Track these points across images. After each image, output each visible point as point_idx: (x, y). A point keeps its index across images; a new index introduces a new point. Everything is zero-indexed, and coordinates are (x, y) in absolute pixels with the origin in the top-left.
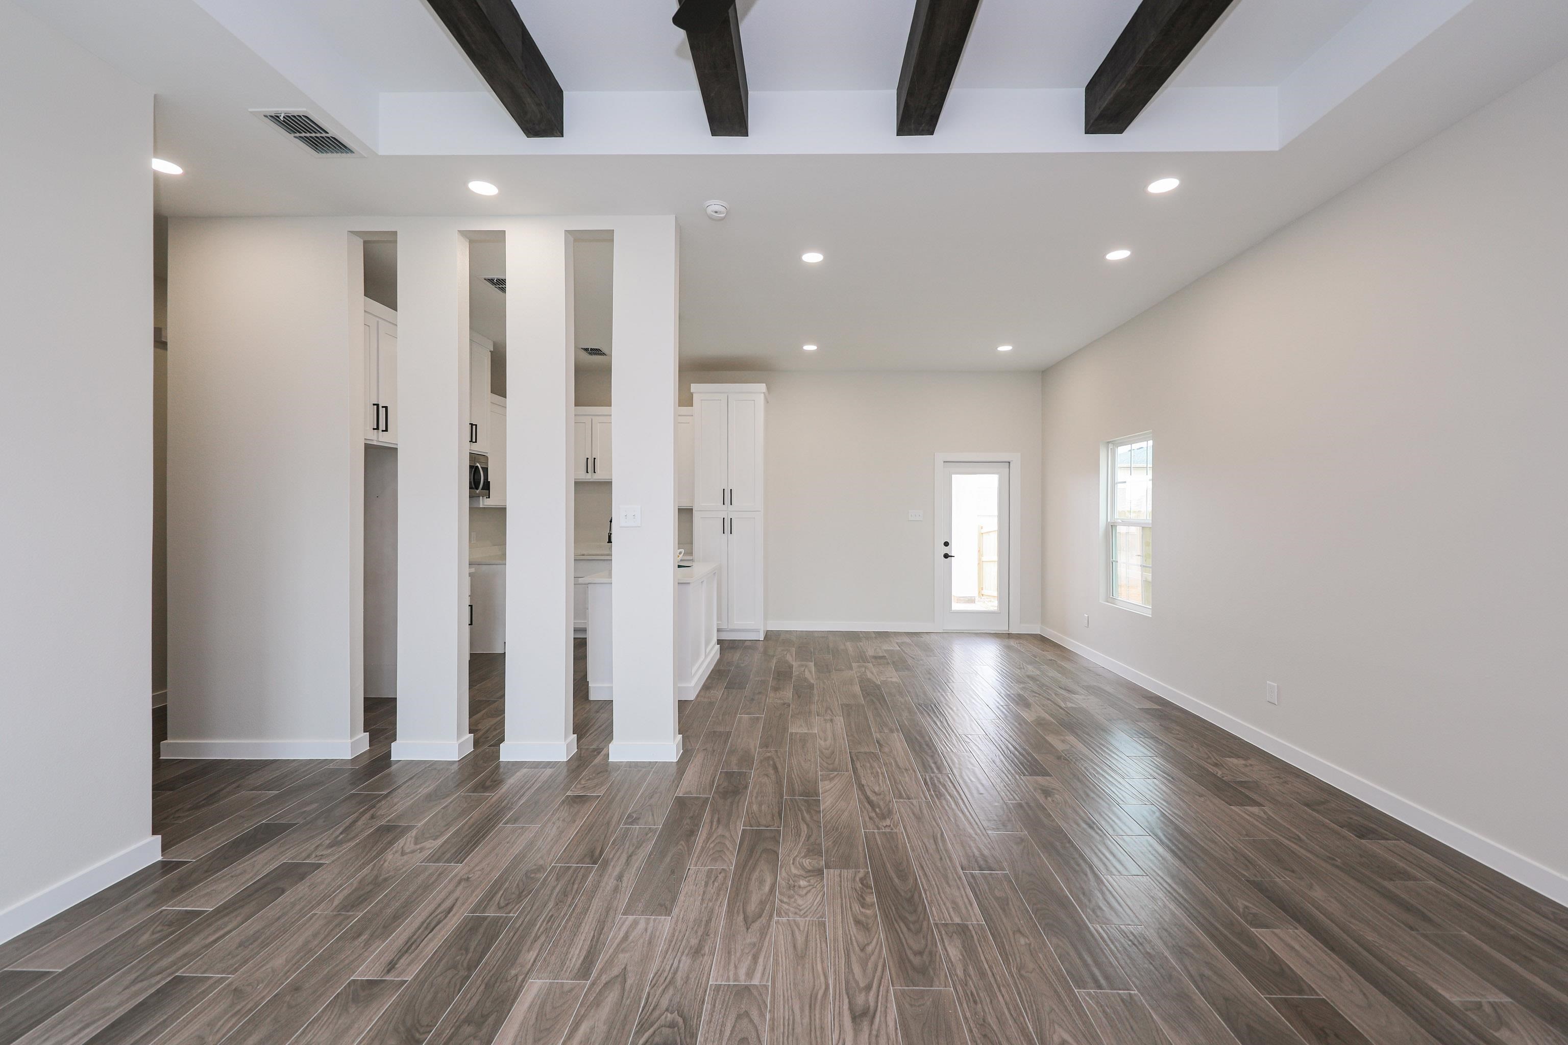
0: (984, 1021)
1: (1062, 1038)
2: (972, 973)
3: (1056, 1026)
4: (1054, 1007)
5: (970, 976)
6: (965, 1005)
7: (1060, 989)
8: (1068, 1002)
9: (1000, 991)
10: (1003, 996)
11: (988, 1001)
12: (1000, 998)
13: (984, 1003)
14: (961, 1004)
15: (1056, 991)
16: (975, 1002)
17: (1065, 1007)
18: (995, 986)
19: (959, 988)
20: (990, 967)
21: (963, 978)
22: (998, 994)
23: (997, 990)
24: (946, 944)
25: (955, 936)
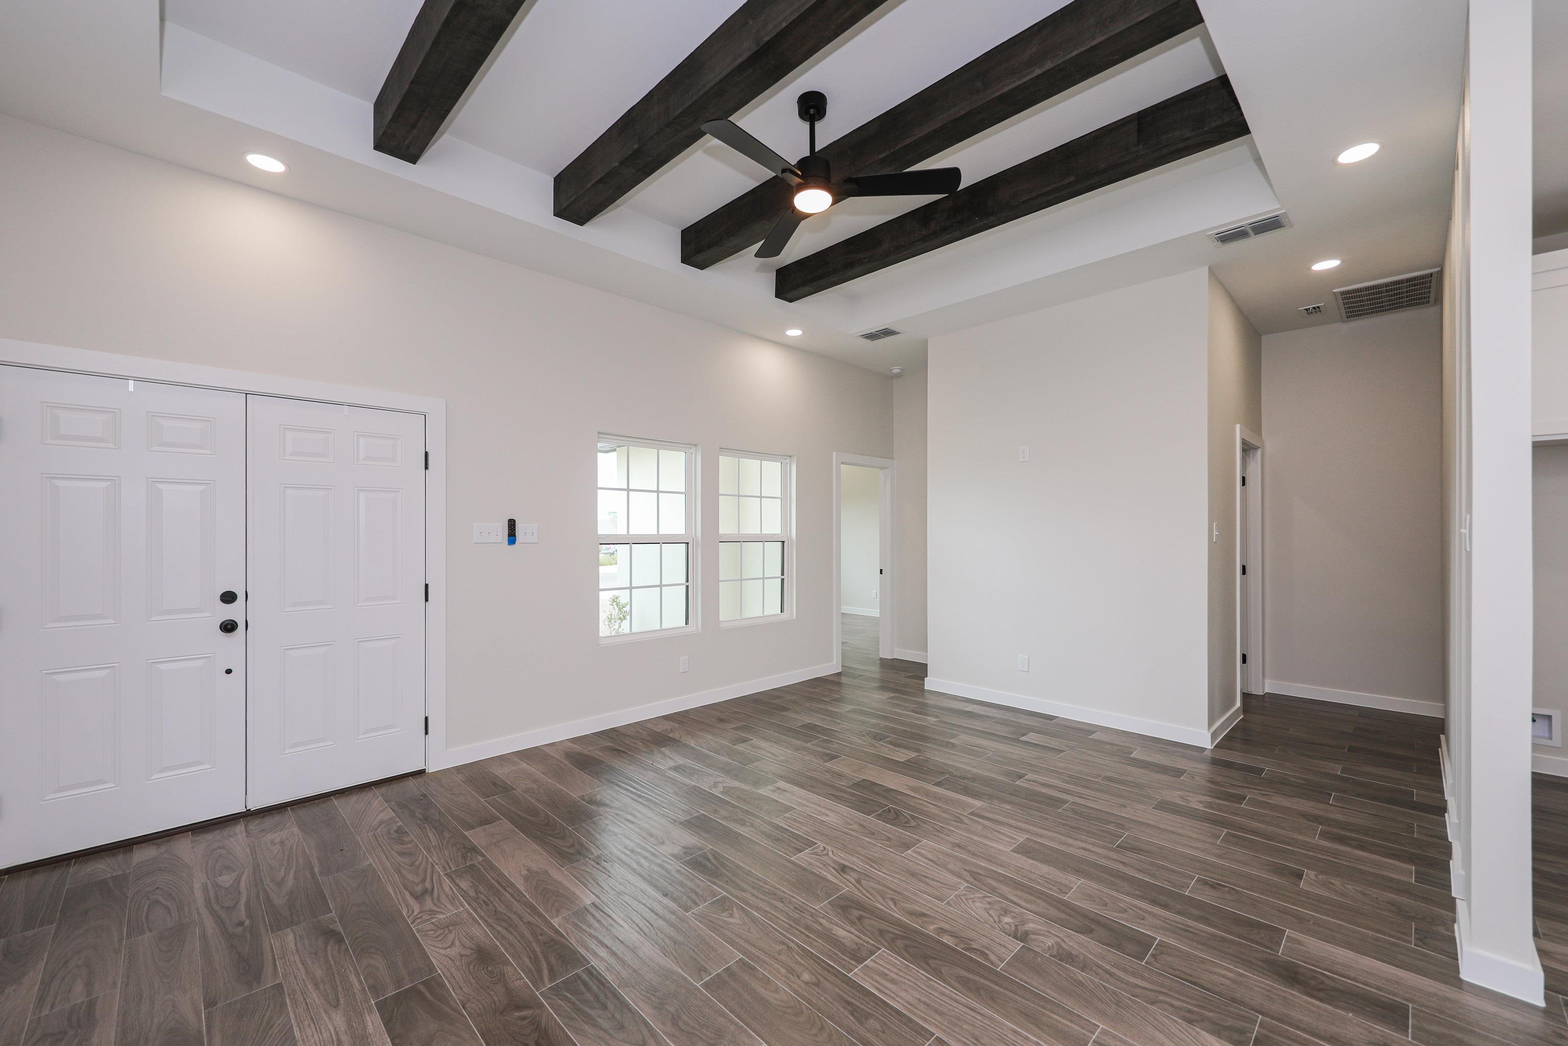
0: (782, 901)
1: (734, 918)
2: (816, 925)
3: (741, 923)
4: (749, 934)
5: (814, 922)
6: (800, 903)
7: (753, 950)
8: (742, 942)
9: (788, 924)
10: (784, 921)
11: (790, 914)
12: (785, 920)
13: (791, 911)
14: (802, 902)
15: (754, 946)
16: (796, 908)
17: (742, 938)
18: (794, 925)
19: (813, 911)
20: (808, 937)
21: (818, 919)
22: (788, 921)
23: (790, 923)
24: (853, 936)
25: (855, 946)
